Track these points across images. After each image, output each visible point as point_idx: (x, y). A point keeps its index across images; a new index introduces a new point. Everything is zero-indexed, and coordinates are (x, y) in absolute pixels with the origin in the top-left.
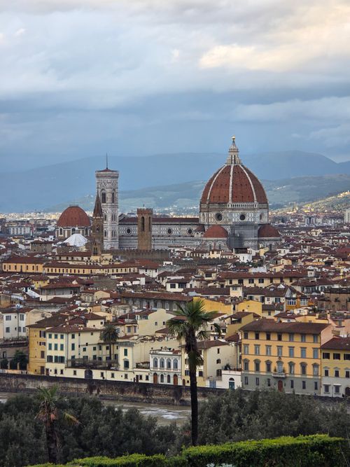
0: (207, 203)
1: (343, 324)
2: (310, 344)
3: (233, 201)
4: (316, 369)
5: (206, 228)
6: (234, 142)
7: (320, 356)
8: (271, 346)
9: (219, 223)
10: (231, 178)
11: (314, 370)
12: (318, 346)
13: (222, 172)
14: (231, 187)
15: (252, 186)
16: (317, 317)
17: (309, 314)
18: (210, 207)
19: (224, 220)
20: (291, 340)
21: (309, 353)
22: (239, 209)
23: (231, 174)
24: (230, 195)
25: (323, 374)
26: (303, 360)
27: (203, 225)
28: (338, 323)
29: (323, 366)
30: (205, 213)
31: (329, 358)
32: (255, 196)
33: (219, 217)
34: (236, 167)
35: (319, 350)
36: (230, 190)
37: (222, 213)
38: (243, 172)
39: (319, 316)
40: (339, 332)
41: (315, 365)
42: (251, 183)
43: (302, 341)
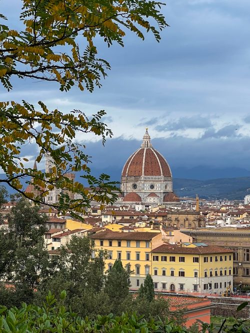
0: (126, 176)
1: (173, 233)
2: (143, 249)
3: (145, 175)
4: (147, 269)
5: (125, 194)
6: (147, 131)
7: (151, 258)
8: (112, 251)
9: (134, 191)
10: (144, 157)
11: (146, 271)
12: (149, 250)
13: (138, 153)
14: (143, 164)
15: (160, 164)
16: (152, 228)
17: (146, 227)
18: (128, 179)
19: (138, 188)
20: (128, 246)
21: (143, 257)
22: (150, 181)
23: (144, 155)
24: (143, 170)
25: (153, 273)
26: (138, 262)
27: (124, 192)
28: (169, 232)
29: (153, 267)
30: (125, 184)
31: (157, 260)
32: (161, 171)
33: (135, 186)
34: (148, 150)
35: (150, 254)
36: (143, 166)
37: (137, 183)
38: (153, 154)
39: (153, 227)
40: (169, 240)
41: (147, 266)
42: (159, 162)
43: (137, 247)
